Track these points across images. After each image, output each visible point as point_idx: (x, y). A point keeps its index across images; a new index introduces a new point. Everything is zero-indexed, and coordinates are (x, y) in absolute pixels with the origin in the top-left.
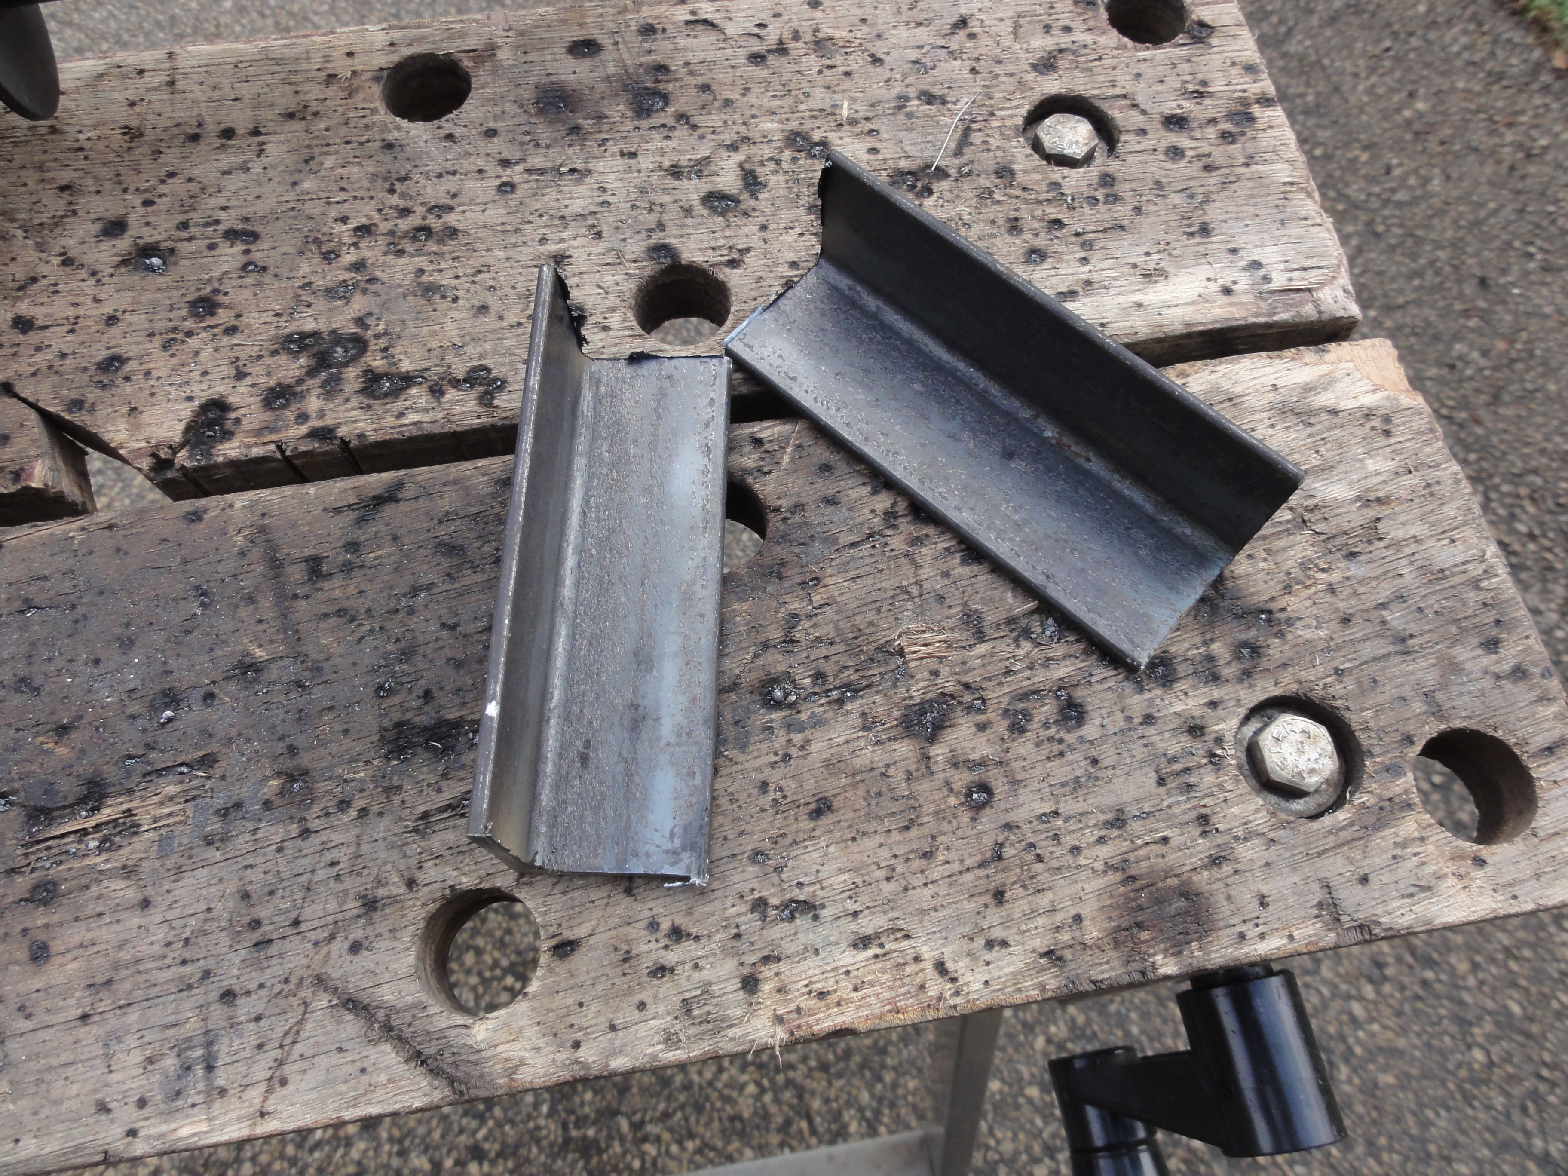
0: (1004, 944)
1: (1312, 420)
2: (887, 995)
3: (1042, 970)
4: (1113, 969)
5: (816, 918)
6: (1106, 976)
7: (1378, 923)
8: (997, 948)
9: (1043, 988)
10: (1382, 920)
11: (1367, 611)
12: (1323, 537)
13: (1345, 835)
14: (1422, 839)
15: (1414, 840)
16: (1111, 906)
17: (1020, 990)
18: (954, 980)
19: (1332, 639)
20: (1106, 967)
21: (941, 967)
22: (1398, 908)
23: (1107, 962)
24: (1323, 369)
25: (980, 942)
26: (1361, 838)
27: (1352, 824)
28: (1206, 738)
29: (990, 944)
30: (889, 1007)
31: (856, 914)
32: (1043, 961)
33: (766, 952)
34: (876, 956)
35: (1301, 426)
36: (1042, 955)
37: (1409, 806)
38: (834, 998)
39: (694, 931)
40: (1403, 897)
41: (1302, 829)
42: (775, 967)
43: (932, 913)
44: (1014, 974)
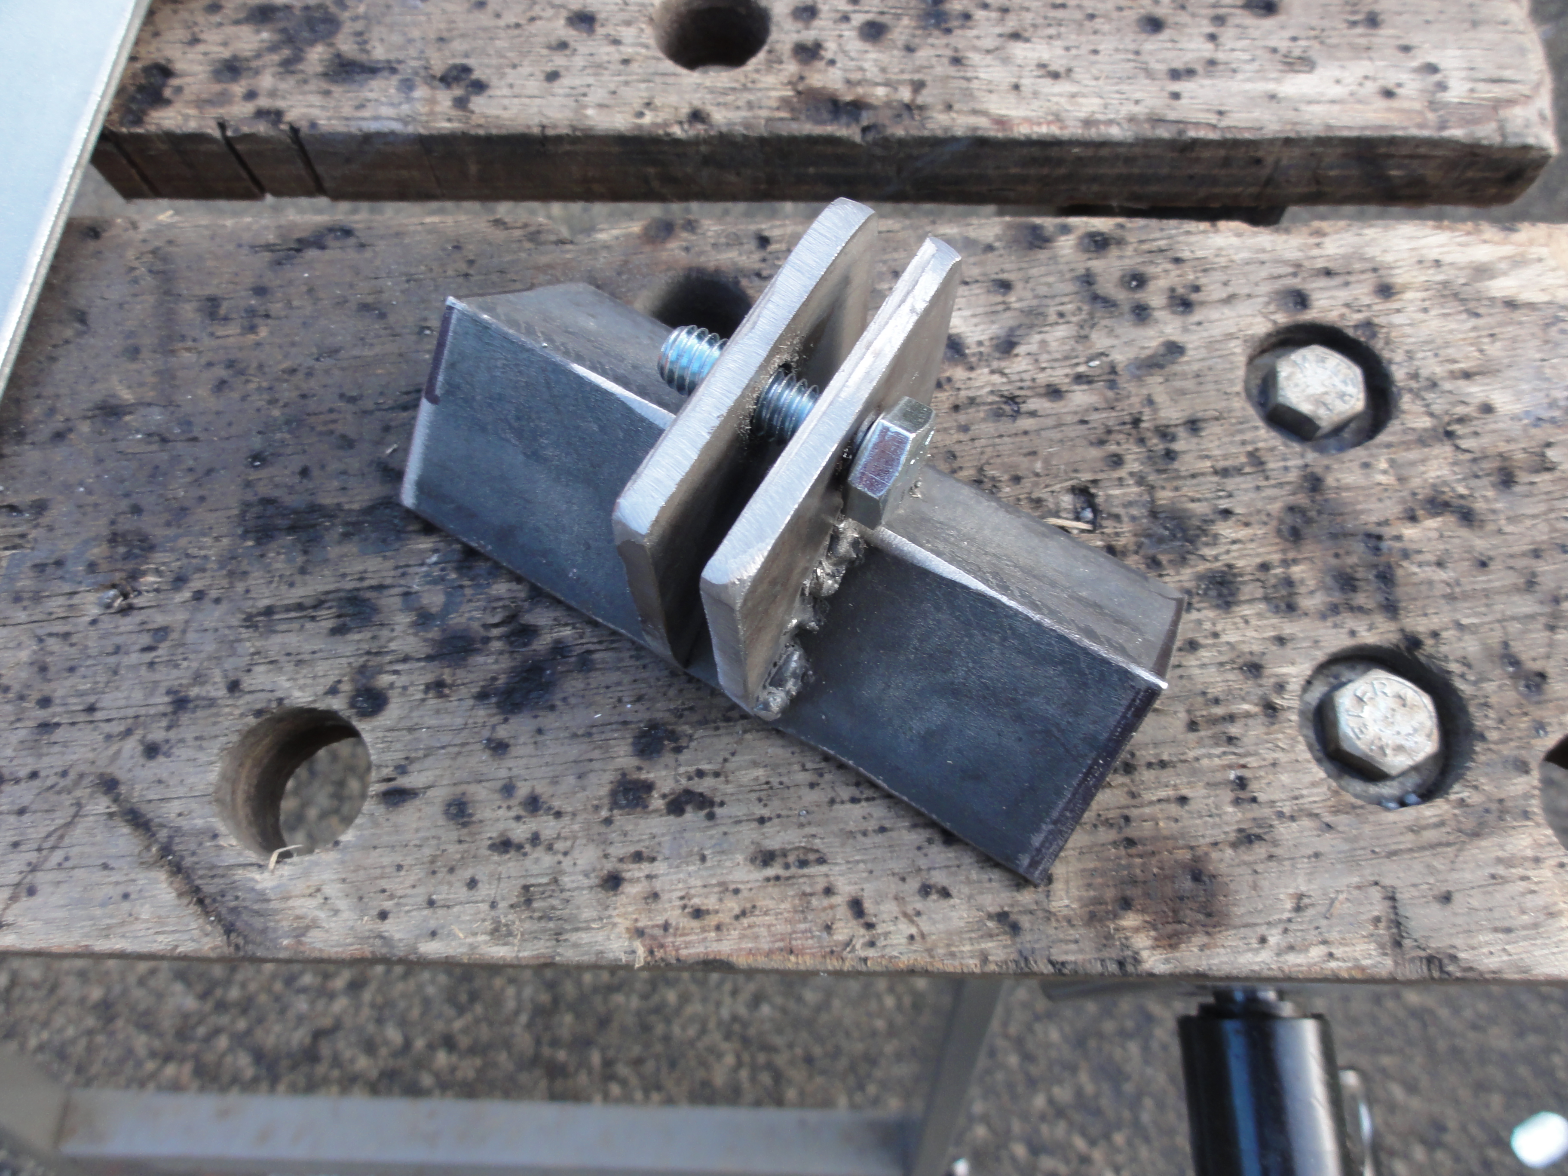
0: (945, 893)
1: (1481, 311)
2: (781, 928)
3: (991, 936)
4: (1081, 951)
5: (711, 816)
6: (1071, 958)
7: (1454, 958)
8: (934, 897)
9: (984, 958)
10: (1462, 955)
11: (1512, 556)
12: (1468, 456)
13: (1430, 835)
14: (1537, 860)
15: (1525, 859)
16: (1095, 870)
17: (953, 955)
18: (870, 926)
19: (1458, 584)
20: (1073, 947)
21: (857, 907)
22: (1487, 943)
23: (1076, 942)
24: (1507, 250)
25: (914, 884)
26: (1448, 844)
27: (1442, 824)
28: (1264, 681)
29: (925, 890)
30: (780, 944)
31: (762, 821)
32: (990, 924)
33: (639, 847)
34: (777, 878)
35: (1464, 316)
36: (990, 917)
37: (1526, 815)
38: (712, 920)
39: (556, 804)
40: (1496, 930)
41: (1372, 818)
42: (646, 868)
43: (860, 837)
44: (949, 933)
